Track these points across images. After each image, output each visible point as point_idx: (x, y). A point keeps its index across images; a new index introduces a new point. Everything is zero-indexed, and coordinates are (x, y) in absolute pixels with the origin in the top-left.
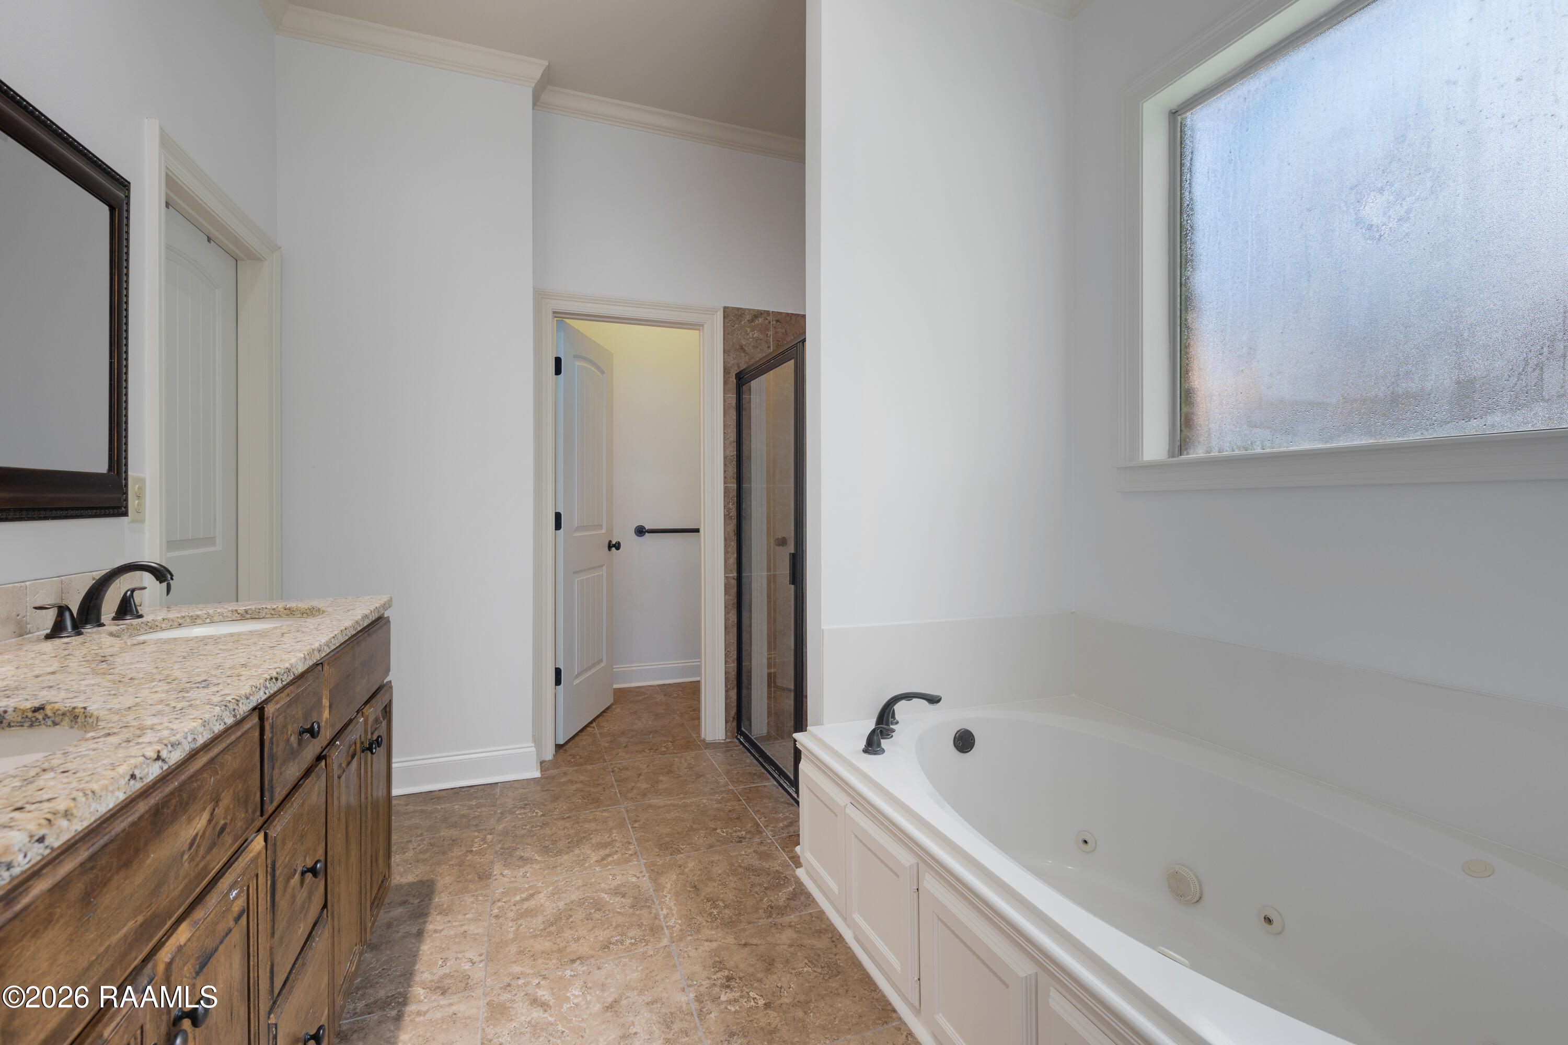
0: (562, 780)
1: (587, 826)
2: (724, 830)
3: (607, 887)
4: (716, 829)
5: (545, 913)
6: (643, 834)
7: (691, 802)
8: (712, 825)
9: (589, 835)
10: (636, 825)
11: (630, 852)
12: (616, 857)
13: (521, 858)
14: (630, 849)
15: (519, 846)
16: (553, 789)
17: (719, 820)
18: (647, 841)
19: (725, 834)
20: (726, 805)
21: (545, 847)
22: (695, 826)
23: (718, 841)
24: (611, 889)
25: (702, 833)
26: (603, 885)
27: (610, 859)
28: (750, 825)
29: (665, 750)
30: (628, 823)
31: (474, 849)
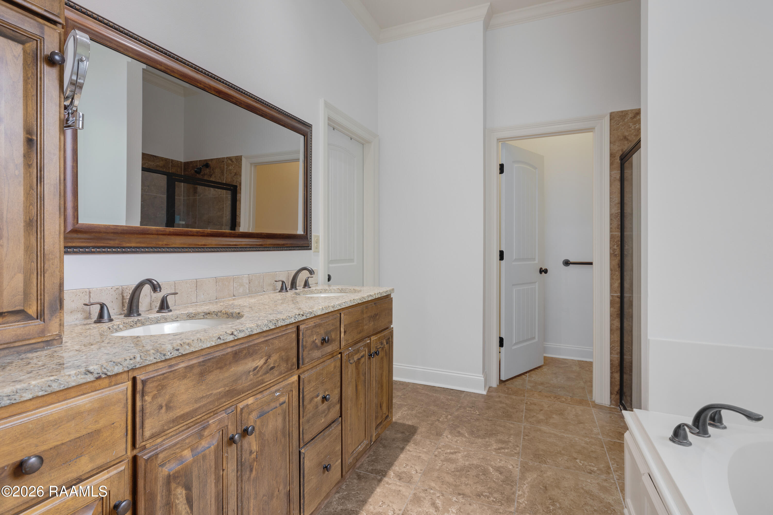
0: (496, 400)
1: (498, 428)
2: (582, 462)
3: (494, 464)
4: (576, 459)
5: (457, 464)
6: (528, 444)
7: (567, 437)
8: (575, 455)
9: (498, 433)
10: (526, 438)
11: (515, 451)
12: (506, 451)
13: (459, 432)
14: (516, 450)
15: (460, 426)
16: (490, 403)
17: (582, 454)
18: (528, 449)
19: (581, 464)
20: (591, 447)
21: (473, 431)
22: (563, 452)
23: (574, 466)
24: (495, 466)
25: (566, 458)
26: (492, 463)
27: (503, 451)
28: (603, 466)
29: (564, 400)
30: (522, 435)
31: (440, 420)
